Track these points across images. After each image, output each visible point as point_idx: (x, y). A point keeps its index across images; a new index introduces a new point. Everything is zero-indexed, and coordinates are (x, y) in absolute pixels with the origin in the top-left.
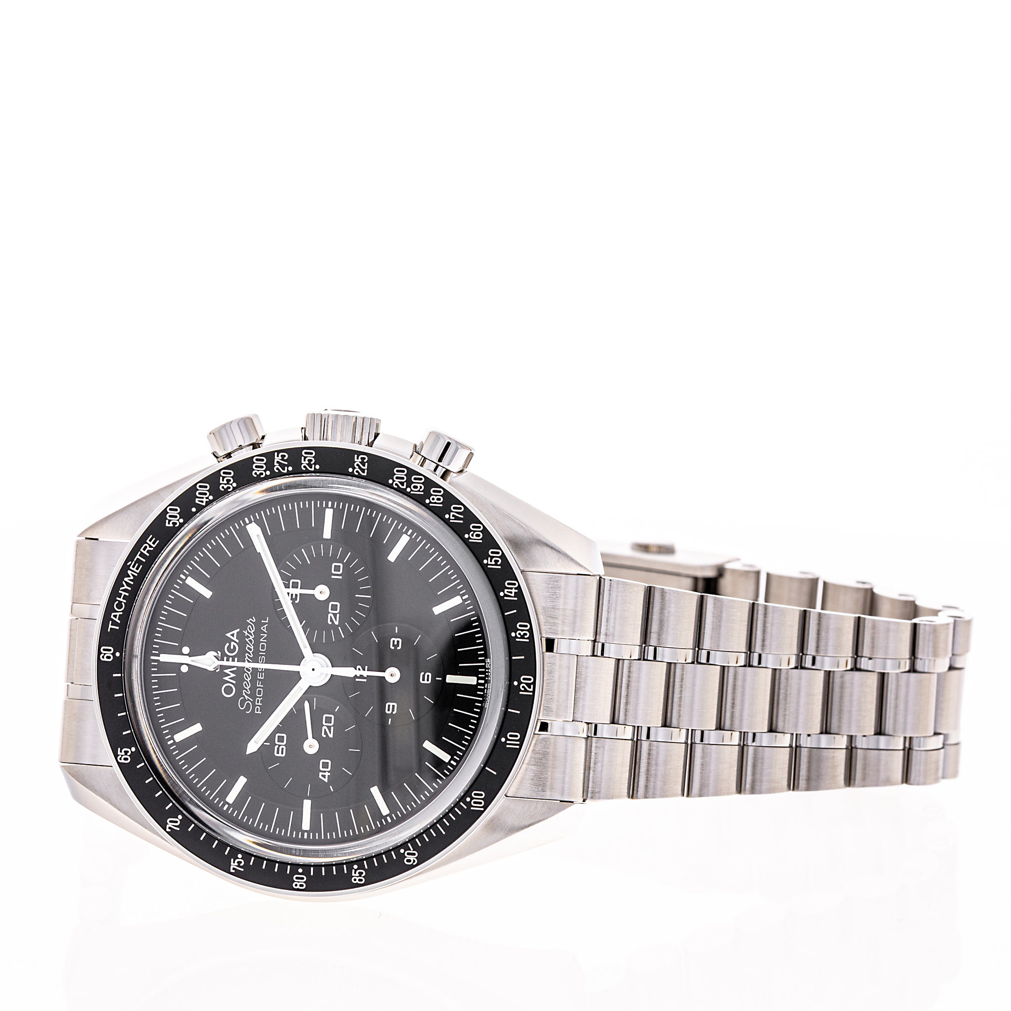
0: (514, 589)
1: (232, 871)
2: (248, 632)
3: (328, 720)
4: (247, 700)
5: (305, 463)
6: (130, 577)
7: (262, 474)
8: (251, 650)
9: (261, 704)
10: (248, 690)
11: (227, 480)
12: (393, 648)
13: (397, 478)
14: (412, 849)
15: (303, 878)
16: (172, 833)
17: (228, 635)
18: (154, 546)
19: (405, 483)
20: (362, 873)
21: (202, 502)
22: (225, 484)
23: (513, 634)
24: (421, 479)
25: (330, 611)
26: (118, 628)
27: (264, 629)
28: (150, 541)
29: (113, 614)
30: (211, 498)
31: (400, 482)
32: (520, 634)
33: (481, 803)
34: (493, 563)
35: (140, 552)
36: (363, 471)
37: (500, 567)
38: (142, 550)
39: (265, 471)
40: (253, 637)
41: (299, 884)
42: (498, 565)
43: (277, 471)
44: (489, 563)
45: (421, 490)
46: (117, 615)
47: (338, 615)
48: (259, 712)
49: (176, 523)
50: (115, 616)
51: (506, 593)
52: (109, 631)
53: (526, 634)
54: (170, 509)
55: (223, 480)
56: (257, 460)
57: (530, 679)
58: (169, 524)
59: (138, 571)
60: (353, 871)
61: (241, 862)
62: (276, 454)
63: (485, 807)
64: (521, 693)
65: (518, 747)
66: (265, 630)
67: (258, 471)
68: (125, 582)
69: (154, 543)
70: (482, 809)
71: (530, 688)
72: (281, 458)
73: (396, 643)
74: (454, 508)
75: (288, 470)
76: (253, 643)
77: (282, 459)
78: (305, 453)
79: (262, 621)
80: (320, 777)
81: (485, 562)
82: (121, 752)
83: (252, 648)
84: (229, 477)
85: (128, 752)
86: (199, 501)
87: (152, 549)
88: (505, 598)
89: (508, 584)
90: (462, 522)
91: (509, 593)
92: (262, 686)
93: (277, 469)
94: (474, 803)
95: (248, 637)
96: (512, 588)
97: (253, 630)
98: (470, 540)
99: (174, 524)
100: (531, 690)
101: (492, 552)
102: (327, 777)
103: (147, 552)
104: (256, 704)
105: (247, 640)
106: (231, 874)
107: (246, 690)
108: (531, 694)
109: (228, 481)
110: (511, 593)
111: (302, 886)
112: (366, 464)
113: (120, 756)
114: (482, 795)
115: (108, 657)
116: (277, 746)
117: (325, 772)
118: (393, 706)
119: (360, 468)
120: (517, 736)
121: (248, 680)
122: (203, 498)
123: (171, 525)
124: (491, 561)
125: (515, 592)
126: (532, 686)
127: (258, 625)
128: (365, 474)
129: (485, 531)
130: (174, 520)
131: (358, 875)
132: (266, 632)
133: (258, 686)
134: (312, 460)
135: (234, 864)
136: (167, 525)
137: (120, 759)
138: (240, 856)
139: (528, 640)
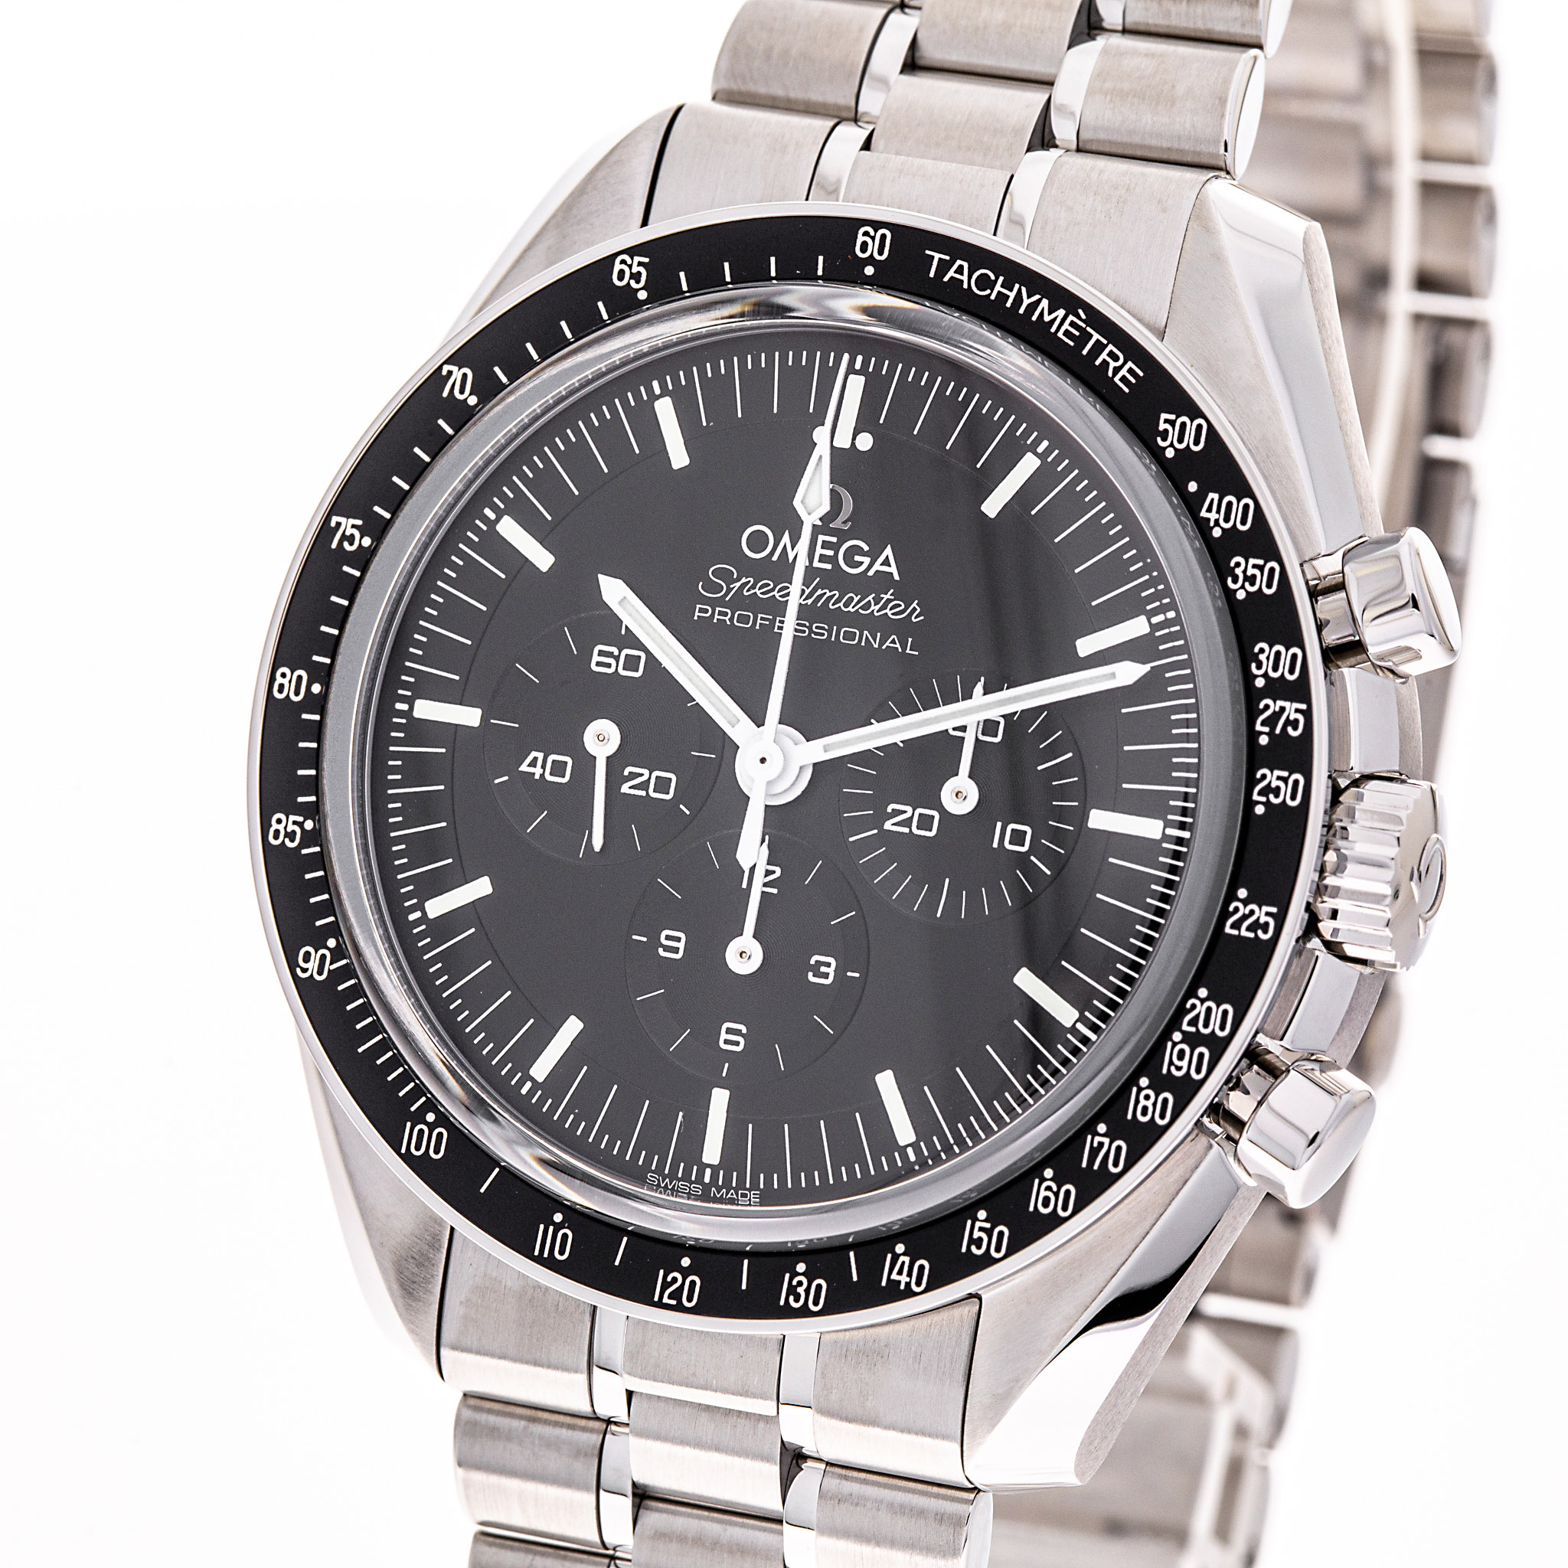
0: (908, 1280)
1: (335, 519)
2: (889, 601)
3: (662, 785)
4: (728, 587)
5: (1271, 777)
6: (1049, 314)
7: (1259, 666)
8: (846, 605)
9: (715, 621)
10: (752, 591)
11: (1254, 576)
12: (812, 962)
13: (1209, 1010)
14: (333, 967)
15: (297, 693)
16: (437, 378)
17: (888, 551)
18: (1117, 379)
19: (1193, 1029)
20: (292, 841)
21: (1209, 510)
22: (1245, 572)
23: (801, 1267)
24: (1198, 1071)
25: (919, 811)
26: (932, 274)
27: (893, 642)
28: (1130, 371)
29: (966, 265)
30: (1217, 533)
31: (1198, 1016)
32: (800, 1283)
33: (418, 1148)
34: (976, 1234)
35: (1105, 342)
36: (1236, 925)
37: (964, 1250)
38: (1111, 347)
39: (1265, 675)
40: (876, 614)
41: (285, 681)
42: (969, 1247)
43: (1261, 706)
44: (978, 1224)
45: (1173, 1068)
46: (962, 274)
47: (906, 830)
48: (697, 614)
49: (1164, 439)
50: (960, 270)
51: (902, 1259)
52: (927, 252)
53: (797, 1300)
54: (1200, 427)
55: (1254, 566)
56: (1294, 656)
57: (690, 1300)
58: (1166, 421)
59: (1060, 334)
60: (300, 819)
61: (351, 544)
62: (1303, 707)
63: (407, 1158)
64: (662, 1272)
65: (536, 1253)
66: (887, 644)
67: (1268, 658)
68: (1039, 301)
69: (1123, 379)
70: (403, 1151)
71: (670, 1297)
72: (1292, 718)
73: (823, 969)
74: (1119, 1148)
75: (1262, 733)
76: (860, 610)
77: (1288, 722)
78: (1296, 782)
79: (910, 640)
80: (534, 754)
81: (982, 1214)
82: (640, 264)
83: (850, 609)
84: (1261, 582)
85: (638, 282)
86: (1212, 500)
87: (1110, 374)
88: (889, 1256)
89: (922, 1267)
90: (1084, 1165)
91: (899, 1268)
92: (757, 627)
93: (1267, 707)
94: (421, 1131)
95: (877, 601)
96: (910, 1275)
97: (892, 614)
98: (1037, 1181)
99: (1164, 435)
100: (666, 1300)
101: (1001, 1234)
102: (531, 770)
103: (1104, 360)
104: (718, 609)
105: (870, 598)
106: (328, 519)
107: (753, 587)
108: (656, 1299)
109: (1252, 580)
110: (900, 1273)
111: (281, 691)
112: (1251, 935)
113: (629, 261)
114: (437, 1152)
115: (864, 246)
116: (616, 653)
117: (543, 767)
118: (676, 950)
119: (1245, 917)
120: (562, 1253)
121: (775, 593)
122: (1218, 512)
123: (1162, 426)
124: (981, 1229)
125: (899, 1282)
126: (673, 1302)
127: (903, 628)
128: (1228, 930)
129: (1054, 1222)
130: (1173, 434)
131: (289, 830)
132: (884, 647)
133: (760, 616)
134: (1277, 796)
135: (349, 526)
136: (1164, 416)
137: (623, 262)
138: (367, 542)
139: (782, 1303)
